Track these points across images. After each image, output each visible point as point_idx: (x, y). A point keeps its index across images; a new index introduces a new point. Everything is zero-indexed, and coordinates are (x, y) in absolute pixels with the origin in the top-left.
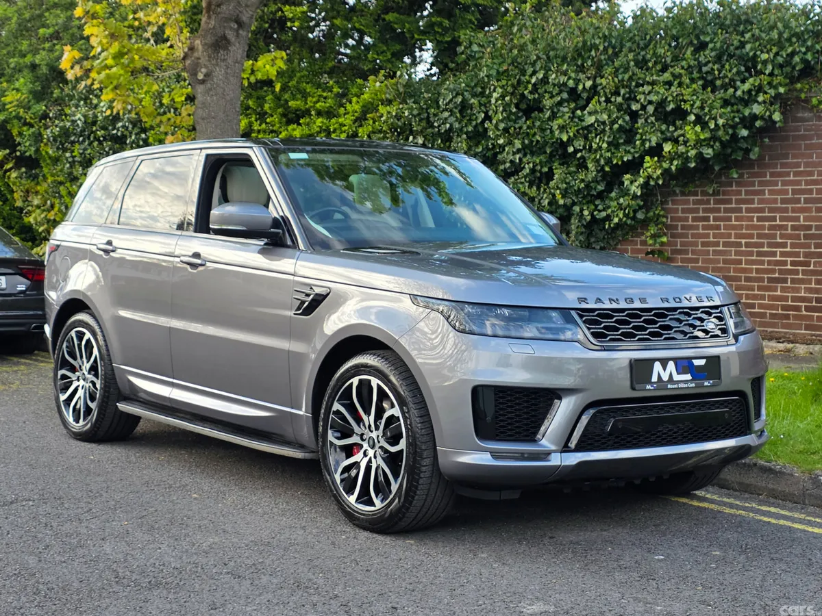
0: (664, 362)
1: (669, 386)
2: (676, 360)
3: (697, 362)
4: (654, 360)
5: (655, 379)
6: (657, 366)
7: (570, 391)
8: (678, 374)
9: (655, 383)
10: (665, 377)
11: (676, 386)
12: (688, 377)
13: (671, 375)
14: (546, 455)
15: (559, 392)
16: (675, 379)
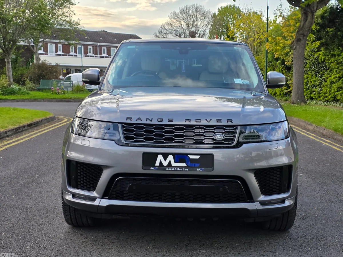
0: (165, 156)
1: (167, 169)
2: (174, 155)
3: (191, 157)
4: (158, 154)
5: (157, 164)
6: (160, 158)
7: (107, 167)
8: (175, 162)
9: (157, 166)
10: (165, 163)
11: (173, 169)
12: (184, 165)
13: (170, 162)
14: (94, 199)
15: (102, 167)
16: (173, 165)
